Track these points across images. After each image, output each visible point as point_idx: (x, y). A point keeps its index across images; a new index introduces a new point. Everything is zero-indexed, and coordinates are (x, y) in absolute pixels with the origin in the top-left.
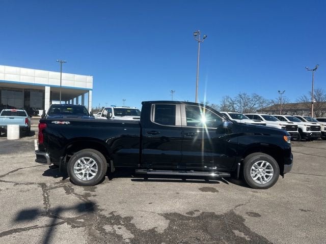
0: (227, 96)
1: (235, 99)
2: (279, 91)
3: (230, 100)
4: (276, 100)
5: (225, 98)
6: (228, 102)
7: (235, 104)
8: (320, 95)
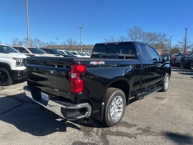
0: (16, 38)
1: (23, 40)
2: (56, 38)
3: (19, 41)
4: (49, 43)
5: (15, 39)
6: (18, 42)
7: (23, 44)
8: (71, 41)
